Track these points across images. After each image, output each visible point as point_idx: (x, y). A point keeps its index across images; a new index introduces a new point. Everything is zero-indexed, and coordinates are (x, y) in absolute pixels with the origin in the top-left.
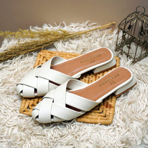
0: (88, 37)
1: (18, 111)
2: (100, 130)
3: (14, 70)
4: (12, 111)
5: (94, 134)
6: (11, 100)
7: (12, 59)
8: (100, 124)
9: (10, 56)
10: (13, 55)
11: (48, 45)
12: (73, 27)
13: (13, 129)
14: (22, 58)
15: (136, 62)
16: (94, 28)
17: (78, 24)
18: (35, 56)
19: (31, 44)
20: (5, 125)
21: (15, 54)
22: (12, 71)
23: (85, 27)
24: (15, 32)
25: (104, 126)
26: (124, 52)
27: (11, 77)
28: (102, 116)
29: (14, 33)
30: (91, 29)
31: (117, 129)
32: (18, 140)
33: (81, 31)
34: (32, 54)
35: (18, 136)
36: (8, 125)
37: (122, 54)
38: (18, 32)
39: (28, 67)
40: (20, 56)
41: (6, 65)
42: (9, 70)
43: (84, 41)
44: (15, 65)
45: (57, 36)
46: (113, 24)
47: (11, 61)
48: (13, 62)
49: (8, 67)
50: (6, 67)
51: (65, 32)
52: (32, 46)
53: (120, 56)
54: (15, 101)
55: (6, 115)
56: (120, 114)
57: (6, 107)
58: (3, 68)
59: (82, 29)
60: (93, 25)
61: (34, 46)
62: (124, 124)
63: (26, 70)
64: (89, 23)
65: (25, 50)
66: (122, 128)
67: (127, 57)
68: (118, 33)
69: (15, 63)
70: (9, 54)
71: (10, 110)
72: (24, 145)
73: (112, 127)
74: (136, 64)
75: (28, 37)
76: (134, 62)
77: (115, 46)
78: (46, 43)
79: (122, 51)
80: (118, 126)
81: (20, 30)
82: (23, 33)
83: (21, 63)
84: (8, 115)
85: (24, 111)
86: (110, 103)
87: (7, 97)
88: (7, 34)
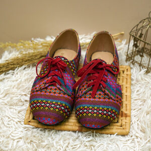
1: (22, 123)
2: (117, 141)
3: (17, 81)
4: (17, 123)
5: (110, 146)
6: (14, 111)
7: (14, 70)
8: (117, 135)
9: (13, 66)
10: (15, 66)
14: (24, 69)
15: (149, 72)
20: (9, 137)
21: (18, 64)
22: (15, 82)
24: (17, 43)
25: (121, 137)
26: (136, 62)
27: (13, 88)
29: (15, 44)
31: (136, 140)
35: (25, 148)
36: (12, 137)
37: (133, 64)
38: (20, 44)
40: (23, 67)
41: (8, 76)
42: (11, 81)
44: (17, 76)
46: (122, 34)
48: (15, 73)
49: (9, 78)
50: (7, 78)
52: (36, 56)
53: (132, 66)
54: (19, 112)
55: (9, 127)
56: (138, 124)
57: (9, 118)
58: (4, 79)
61: (39, 57)
62: (143, 134)
63: (30, 81)
65: (29, 60)
66: (141, 139)
67: (140, 66)
69: (17, 74)
70: (11, 65)
71: (14, 121)
73: (130, 138)
79: (134, 60)
80: (137, 137)
81: (22, 41)
82: (24, 44)
83: (24, 74)
84: (12, 127)
85: (29, 122)
86: (125, 112)
87: (10, 108)
88: (8, 45)
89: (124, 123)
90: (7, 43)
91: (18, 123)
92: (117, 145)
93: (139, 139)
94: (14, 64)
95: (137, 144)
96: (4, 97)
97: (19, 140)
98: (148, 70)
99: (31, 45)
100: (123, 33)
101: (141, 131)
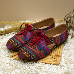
1: (9, 57)
2: (53, 67)
5: (50, 69)
7: (8, 34)
8: (53, 64)
20: (2, 63)
28: (54, 60)
31: (62, 67)
36: (4, 63)
41: (5, 36)
56: (64, 60)
57: (3, 55)
62: (66, 65)
69: (10, 36)
70: (7, 31)
71: (5, 56)
73: (60, 66)
80: (63, 66)
82: (15, 23)
84: (4, 58)
86: (59, 55)
88: (7, 23)
89: (57, 59)
90: (7, 22)
91: (8, 57)
92: (53, 69)
93: (64, 67)
94: (9, 31)
95: (63, 69)
96: (3, 45)
98: (72, 36)
99: (18, 23)
100: (62, 19)
101: (66, 63)
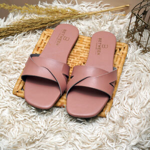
0: (98, 19)
3: (14, 47)
4: (5, 91)
6: (6, 79)
9: (12, 32)
10: (15, 32)
11: (54, 23)
12: (84, 6)
13: (3, 110)
14: (24, 35)
16: (106, 9)
17: (90, 4)
18: (39, 34)
19: (36, 21)
21: (18, 30)
22: (12, 49)
23: (97, 8)
24: (22, 6)
27: (10, 54)
29: (20, 7)
30: (103, 10)
32: (7, 123)
33: (91, 12)
34: (36, 32)
35: (8, 118)
37: (132, 42)
38: (25, 7)
39: (30, 46)
40: (23, 33)
42: (9, 47)
43: (93, 23)
44: (16, 42)
45: (65, 14)
47: (12, 37)
48: (15, 39)
49: (8, 43)
50: (6, 44)
51: (74, 11)
52: (36, 23)
53: (130, 43)
54: (10, 81)
58: (3, 44)
59: (94, 10)
60: (105, 6)
61: (39, 24)
64: (101, 3)
65: (29, 27)
67: (138, 45)
68: (131, 18)
72: (12, 129)
74: (146, 54)
75: (35, 14)
76: (144, 52)
77: (127, 32)
78: (51, 22)
79: (133, 38)
81: (28, 5)
83: (22, 40)
85: (17, 92)
87: (2, 75)
97: (4, 109)
